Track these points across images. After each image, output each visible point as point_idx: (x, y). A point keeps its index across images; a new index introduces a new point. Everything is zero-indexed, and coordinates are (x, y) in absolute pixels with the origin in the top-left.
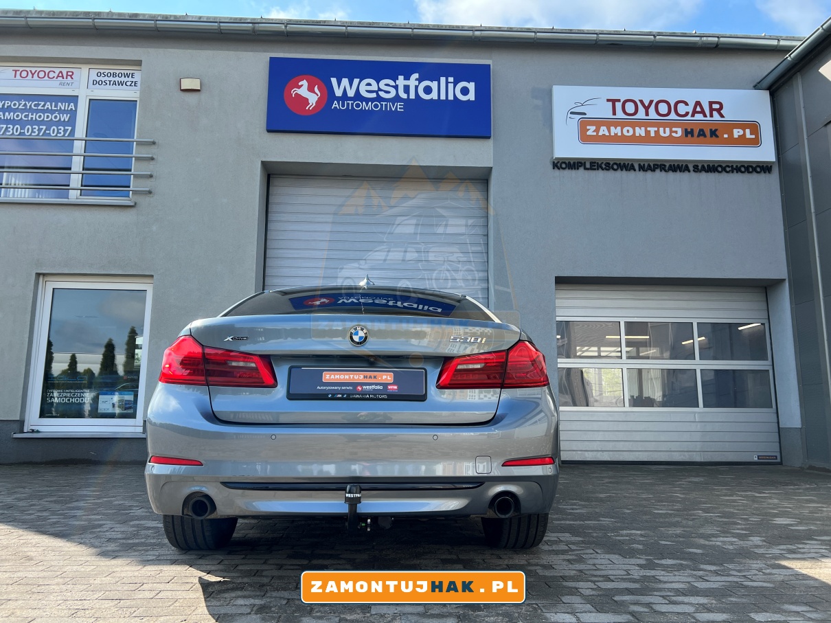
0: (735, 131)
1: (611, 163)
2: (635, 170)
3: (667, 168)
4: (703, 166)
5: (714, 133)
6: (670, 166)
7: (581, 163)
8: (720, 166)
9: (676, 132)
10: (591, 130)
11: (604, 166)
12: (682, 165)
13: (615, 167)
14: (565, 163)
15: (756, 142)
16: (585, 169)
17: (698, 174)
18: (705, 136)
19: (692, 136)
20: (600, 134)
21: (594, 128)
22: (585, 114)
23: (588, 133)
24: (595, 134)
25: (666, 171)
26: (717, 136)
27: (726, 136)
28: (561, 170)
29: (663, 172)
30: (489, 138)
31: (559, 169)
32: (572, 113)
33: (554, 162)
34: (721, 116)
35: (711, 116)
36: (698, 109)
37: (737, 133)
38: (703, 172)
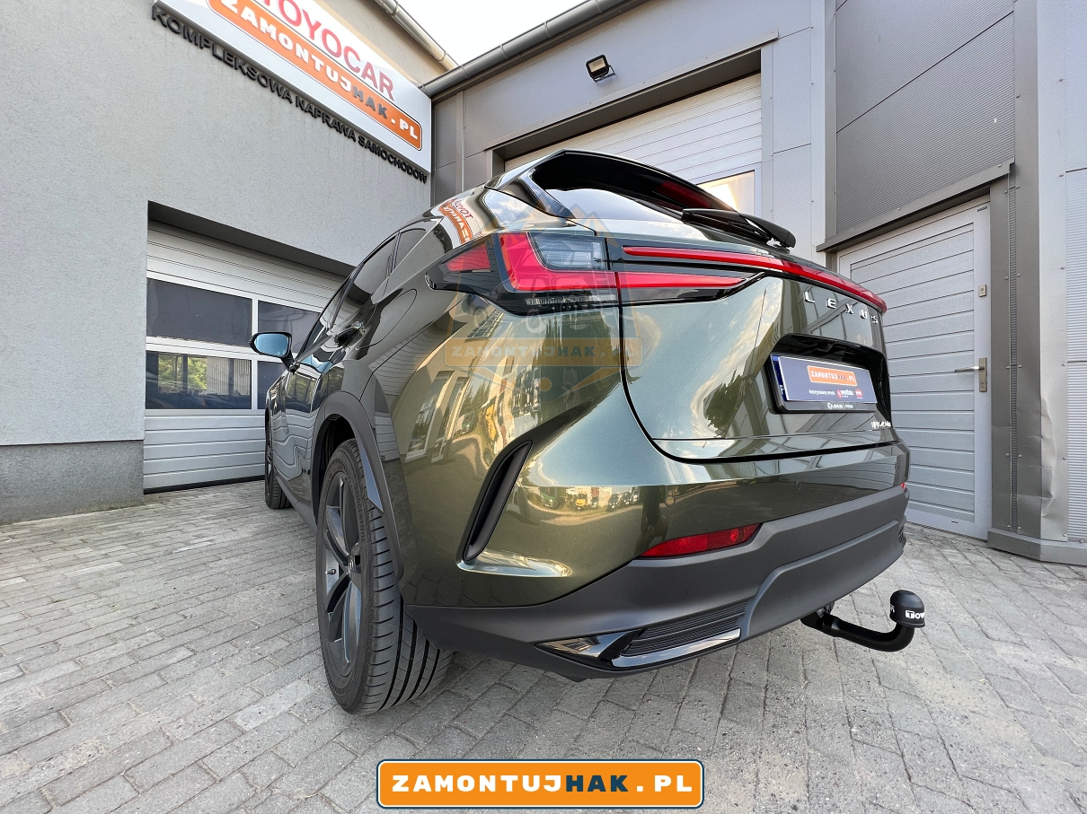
0: (402, 122)
2: (291, 102)
3: (330, 122)
4: (369, 142)
5: (382, 112)
6: (334, 121)
7: (207, 39)
8: (385, 151)
9: (345, 84)
12: (348, 128)
14: (177, 21)
15: (417, 144)
16: (215, 55)
17: (363, 148)
18: (374, 110)
19: (361, 101)
20: (244, 16)
24: (234, 9)
25: (329, 126)
26: (385, 117)
27: (393, 121)
28: (168, 30)
29: (325, 124)
31: (164, 25)
33: (155, 6)
34: (391, 98)
35: (382, 91)
36: (369, 72)
37: (403, 125)
38: (368, 150)
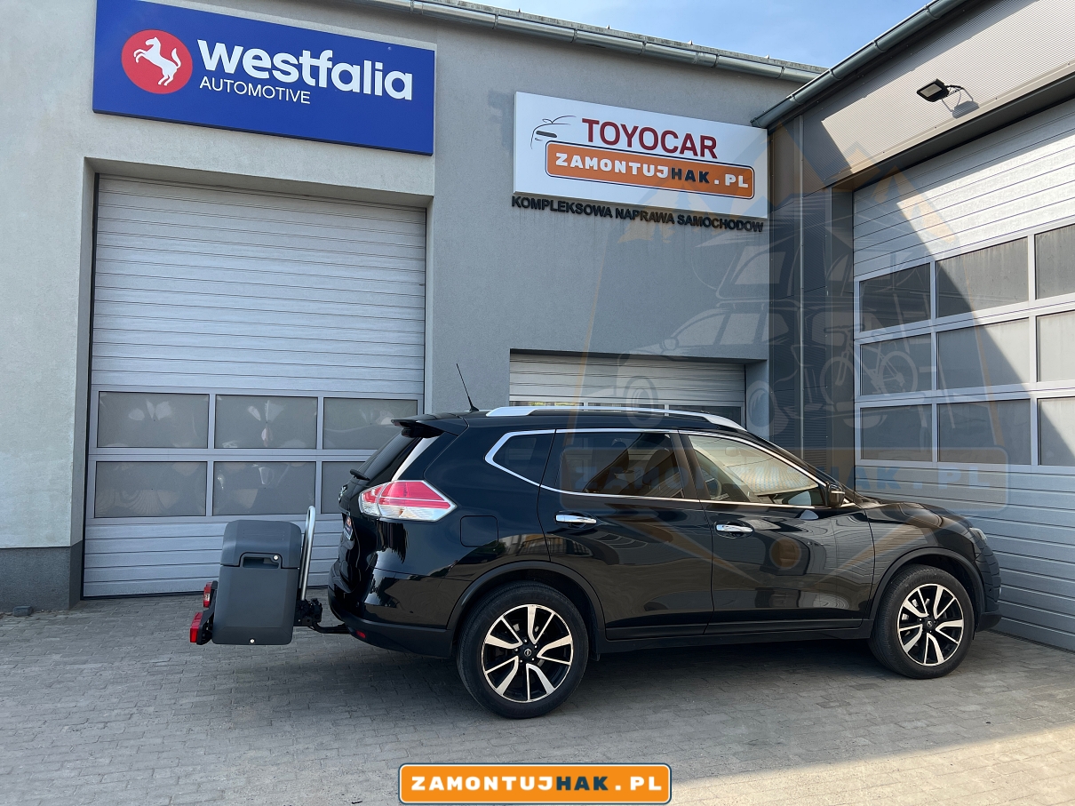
0: (727, 176)
1: (584, 205)
2: (611, 217)
3: (648, 217)
4: (689, 217)
5: (704, 178)
6: (652, 213)
7: (547, 201)
8: (709, 219)
9: (662, 172)
10: (561, 160)
11: (575, 208)
12: (666, 214)
13: (588, 210)
14: (527, 199)
15: (748, 193)
16: (552, 209)
17: (683, 226)
18: (694, 180)
19: (680, 178)
20: (573, 165)
21: (564, 156)
22: (555, 136)
23: (559, 162)
24: (566, 164)
25: (647, 220)
26: (707, 181)
27: (717, 182)
28: (522, 208)
29: (644, 221)
30: (430, 155)
31: (519, 207)
32: (539, 133)
33: (513, 197)
34: (714, 156)
35: (703, 155)
36: (689, 145)
37: (729, 179)
38: (689, 225)
